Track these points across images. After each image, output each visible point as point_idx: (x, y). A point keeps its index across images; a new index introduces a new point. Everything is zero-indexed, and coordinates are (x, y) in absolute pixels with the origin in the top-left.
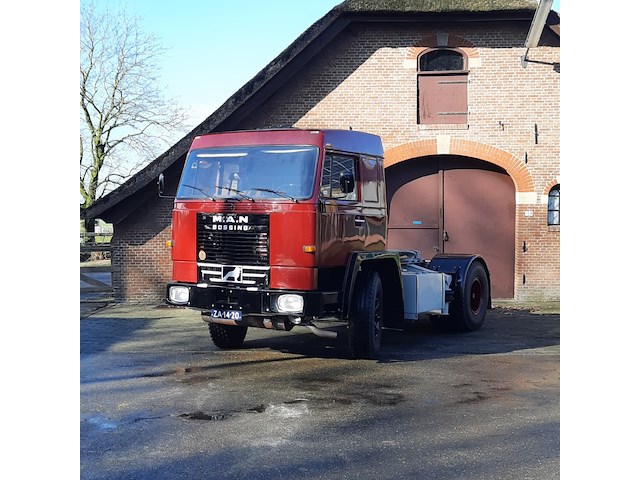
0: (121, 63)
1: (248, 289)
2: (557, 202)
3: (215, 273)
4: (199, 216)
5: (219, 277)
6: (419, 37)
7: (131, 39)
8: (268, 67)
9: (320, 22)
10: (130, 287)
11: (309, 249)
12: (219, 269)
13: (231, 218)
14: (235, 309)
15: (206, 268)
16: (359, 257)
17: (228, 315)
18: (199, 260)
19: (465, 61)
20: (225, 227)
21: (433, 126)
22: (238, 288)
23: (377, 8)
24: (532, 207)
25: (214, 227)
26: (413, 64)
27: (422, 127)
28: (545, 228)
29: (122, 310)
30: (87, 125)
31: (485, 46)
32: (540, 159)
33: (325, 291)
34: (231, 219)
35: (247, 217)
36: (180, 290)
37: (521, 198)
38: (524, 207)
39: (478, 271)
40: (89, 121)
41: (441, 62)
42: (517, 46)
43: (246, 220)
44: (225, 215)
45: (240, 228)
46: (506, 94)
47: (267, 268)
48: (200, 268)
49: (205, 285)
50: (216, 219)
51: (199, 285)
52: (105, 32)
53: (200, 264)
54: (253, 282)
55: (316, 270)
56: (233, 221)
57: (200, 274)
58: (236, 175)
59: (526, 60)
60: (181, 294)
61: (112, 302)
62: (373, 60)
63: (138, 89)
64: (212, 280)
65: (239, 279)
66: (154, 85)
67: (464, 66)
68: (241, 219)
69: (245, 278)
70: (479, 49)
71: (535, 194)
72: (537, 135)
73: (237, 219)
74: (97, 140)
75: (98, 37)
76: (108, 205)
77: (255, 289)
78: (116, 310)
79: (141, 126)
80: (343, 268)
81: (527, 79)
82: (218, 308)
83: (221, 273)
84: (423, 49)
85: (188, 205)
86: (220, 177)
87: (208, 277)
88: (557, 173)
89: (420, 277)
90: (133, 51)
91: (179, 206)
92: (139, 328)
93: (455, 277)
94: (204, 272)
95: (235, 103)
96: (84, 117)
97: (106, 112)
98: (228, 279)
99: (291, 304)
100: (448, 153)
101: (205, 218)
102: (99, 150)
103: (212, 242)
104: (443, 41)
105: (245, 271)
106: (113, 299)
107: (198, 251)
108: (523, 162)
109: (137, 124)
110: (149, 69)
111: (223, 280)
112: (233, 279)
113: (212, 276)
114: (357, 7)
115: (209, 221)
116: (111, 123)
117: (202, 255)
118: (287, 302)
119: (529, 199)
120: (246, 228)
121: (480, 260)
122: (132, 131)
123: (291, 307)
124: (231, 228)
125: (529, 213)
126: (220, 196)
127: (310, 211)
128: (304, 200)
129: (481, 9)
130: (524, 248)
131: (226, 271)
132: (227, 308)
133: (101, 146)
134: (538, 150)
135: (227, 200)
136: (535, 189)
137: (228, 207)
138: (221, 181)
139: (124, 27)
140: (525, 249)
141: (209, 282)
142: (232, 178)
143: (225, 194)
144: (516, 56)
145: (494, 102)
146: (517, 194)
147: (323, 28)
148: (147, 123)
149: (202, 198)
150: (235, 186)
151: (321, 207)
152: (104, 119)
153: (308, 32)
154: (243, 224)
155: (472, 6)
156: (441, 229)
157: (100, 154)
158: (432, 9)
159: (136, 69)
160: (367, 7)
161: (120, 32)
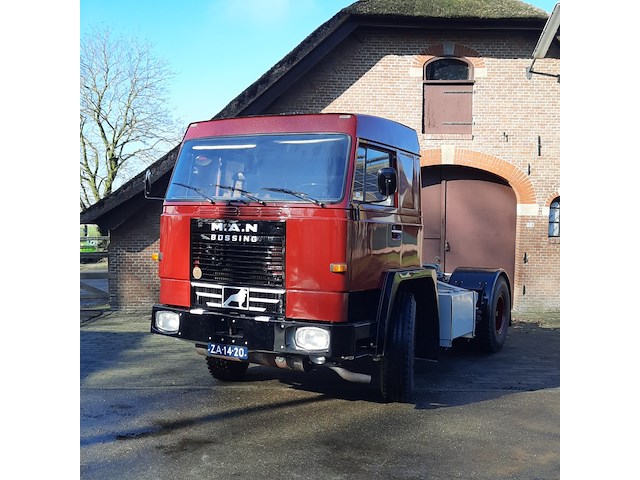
0: (134, 84)
1: (257, 319)
2: (557, 214)
3: (214, 296)
4: (193, 222)
5: (218, 300)
6: (426, 46)
7: (143, 64)
8: (272, 70)
9: (327, 25)
10: (126, 295)
11: (338, 268)
12: (218, 291)
13: (235, 225)
14: (239, 343)
15: (202, 289)
16: (396, 277)
17: (230, 352)
18: (192, 279)
19: (470, 72)
20: (227, 238)
21: (438, 136)
22: (243, 316)
23: (385, 11)
24: (533, 219)
25: (213, 237)
26: (419, 72)
27: (428, 136)
28: (546, 240)
29: (116, 320)
30: (102, 140)
31: (491, 56)
32: (542, 172)
33: (356, 321)
34: (235, 227)
35: (256, 225)
36: (169, 315)
37: (521, 210)
38: (525, 219)
39: (503, 287)
40: (104, 137)
41: (447, 71)
42: (523, 57)
43: (255, 228)
44: (227, 222)
45: (246, 239)
46: (511, 105)
47: (282, 292)
48: (194, 290)
49: (199, 311)
50: (215, 226)
51: (192, 311)
52: (119, 56)
53: (194, 284)
54: (263, 310)
55: (345, 295)
56: (237, 230)
57: (193, 296)
58: (240, 174)
59: (531, 72)
60: (171, 321)
61: (107, 310)
62: (379, 67)
63: (149, 108)
64: (209, 304)
65: (244, 305)
66: (164, 106)
67: (470, 76)
68: (249, 227)
69: (251, 304)
70: (485, 59)
71: (536, 205)
72: (540, 147)
73: (242, 227)
74: (111, 152)
75: (112, 60)
76: (103, 210)
77: (266, 319)
78: (110, 321)
79: (151, 142)
80: (378, 291)
81: (532, 89)
82: (216, 341)
83: (221, 296)
84: (429, 57)
85: (181, 209)
86: (222, 174)
87: (204, 300)
88: (558, 186)
89: (453, 296)
90: (145, 74)
91: (169, 211)
92: (128, 347)
93: (481, 294)
94: (199, 294)
95: (238, 106)
96: (100, 132)
97: (119, 128)
98: (230, 305)
99: (314, 340)
100: (452, 163)
101: (200, 225)
102: (113, 162)
103: (210, 257)
104: (449, 50)
105: (252, 294)
106: (109, 307)
107: (192, 267)
108: (526, 174)
109: (149, 141)
110: (158, 91)
111: (223, 305)
112: (237, 304)
113: (210, 299)
114: (365, 10)
115: (207, 229)
116: (124, 138)
117: (197, 272)
118: (308, 336)
119: (530, 211)
120: (254, 239)
121: (503, 274)
122: (142, 146)
123: (315, 344)
124: (235, 238)
125: (530, 225)
126: (221, 198)
127: (338, 219)
128: (332, 203)
129: (491, 16)
130: (525, 258)
131: (229, 293)
132: (227, 343)
133: (114, 160)
134: (541, 162)
135: (230, 203)
136: (537, 200)
137: (231, 211)
138: (222, 178)
139: (136, 51)
140: (525, 260)
141: (205, 307)
142: (236, 178)
143: (228, 196)
144: (521, 67)
145: (499, 114)
146: (518, 205)
147: (330, 31)
148: (156, 139)
149: (198, 199)
150: (239, 185)
151: (354, 213)
152: (117, 135)
153: (315, 35)
154: (251, 233)
155: (482, 14)
156: (443, 240)
157: (113, 166)
158: (441, 15)
159: (147, 92)
160: (375, 10)
161: (134, 57)
